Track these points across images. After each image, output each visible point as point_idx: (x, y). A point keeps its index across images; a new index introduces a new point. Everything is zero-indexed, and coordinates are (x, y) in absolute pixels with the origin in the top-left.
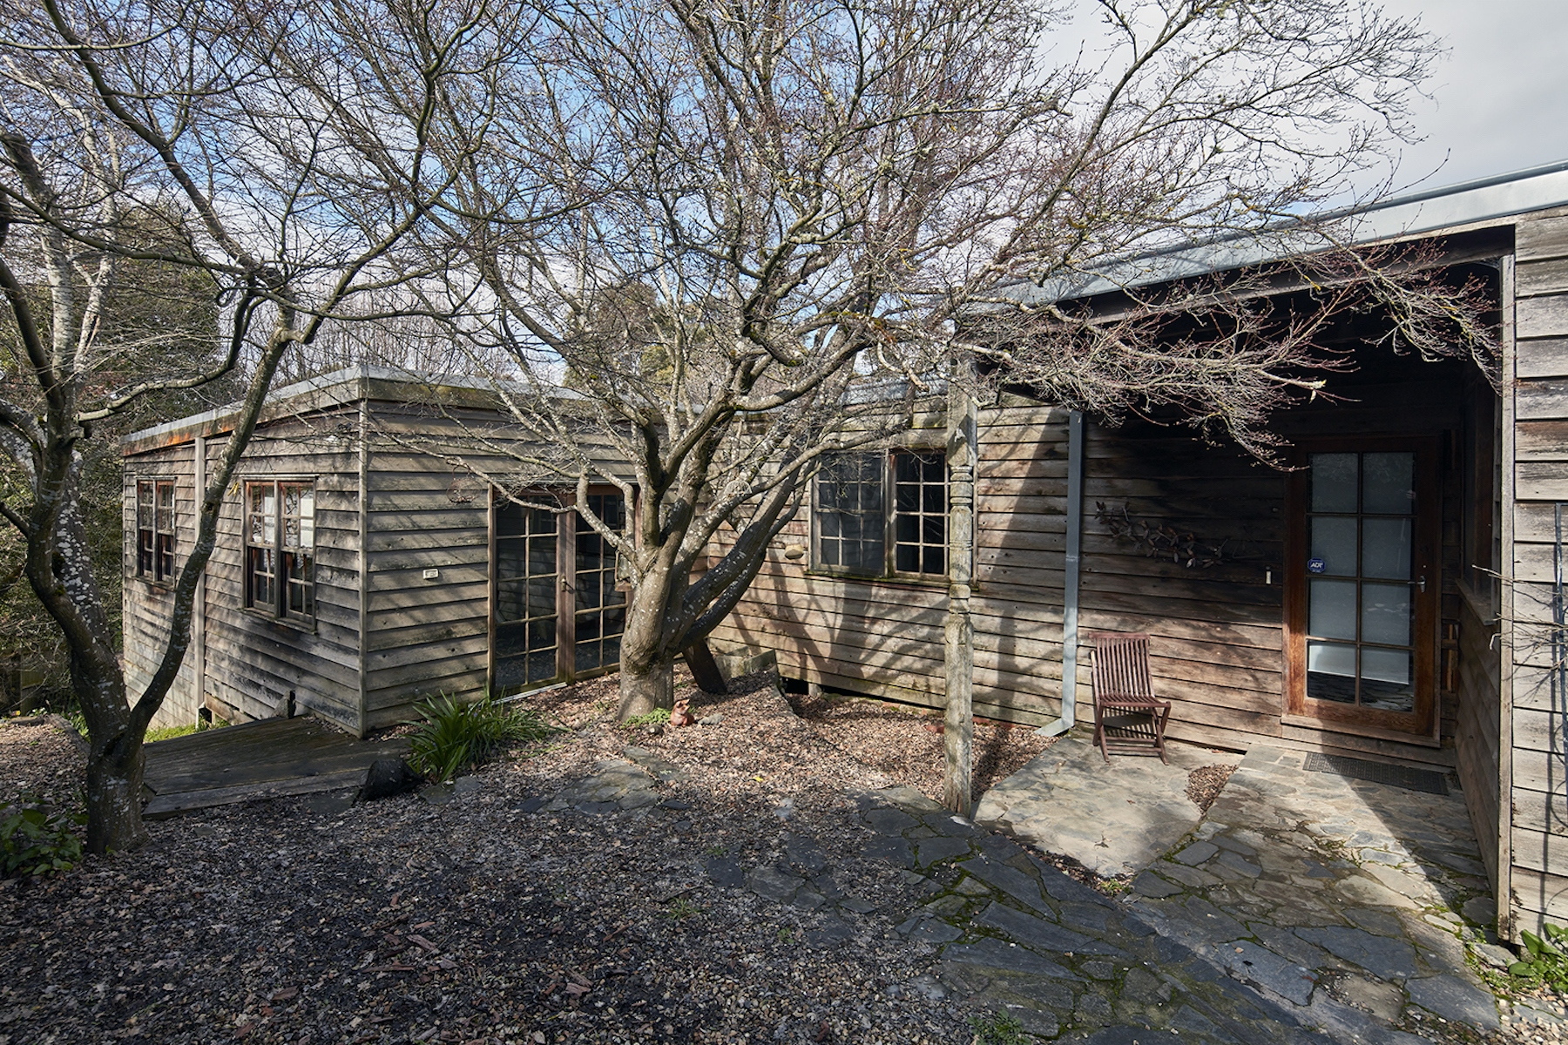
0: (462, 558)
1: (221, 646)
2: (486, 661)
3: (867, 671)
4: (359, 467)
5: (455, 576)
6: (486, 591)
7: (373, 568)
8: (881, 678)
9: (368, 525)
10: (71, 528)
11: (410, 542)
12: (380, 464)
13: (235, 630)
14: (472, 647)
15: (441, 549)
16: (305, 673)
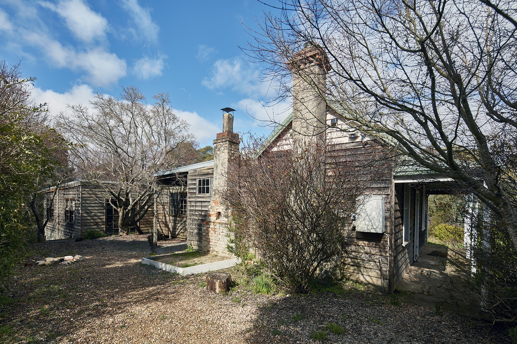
0: (100, 211)
1: (61, 229)
2: (104, 229)
3: (177, 233)
4: (80, 196)
5: (99, 214)
6: (104, 217)
7: (83, 212)
8: (178, 234)
9: (81, 206)
10: (36, 204)
11: (90, 208)
12: (84, 196)
13: (64, 225)
14: (102, 227)
15: (95, 210)
16: (74, 231)
